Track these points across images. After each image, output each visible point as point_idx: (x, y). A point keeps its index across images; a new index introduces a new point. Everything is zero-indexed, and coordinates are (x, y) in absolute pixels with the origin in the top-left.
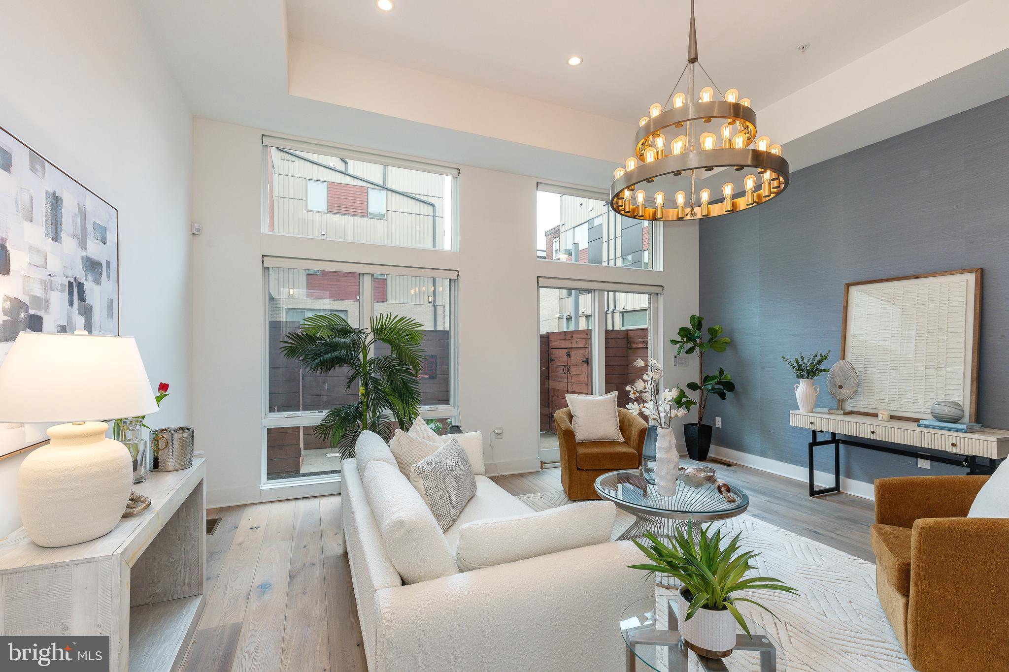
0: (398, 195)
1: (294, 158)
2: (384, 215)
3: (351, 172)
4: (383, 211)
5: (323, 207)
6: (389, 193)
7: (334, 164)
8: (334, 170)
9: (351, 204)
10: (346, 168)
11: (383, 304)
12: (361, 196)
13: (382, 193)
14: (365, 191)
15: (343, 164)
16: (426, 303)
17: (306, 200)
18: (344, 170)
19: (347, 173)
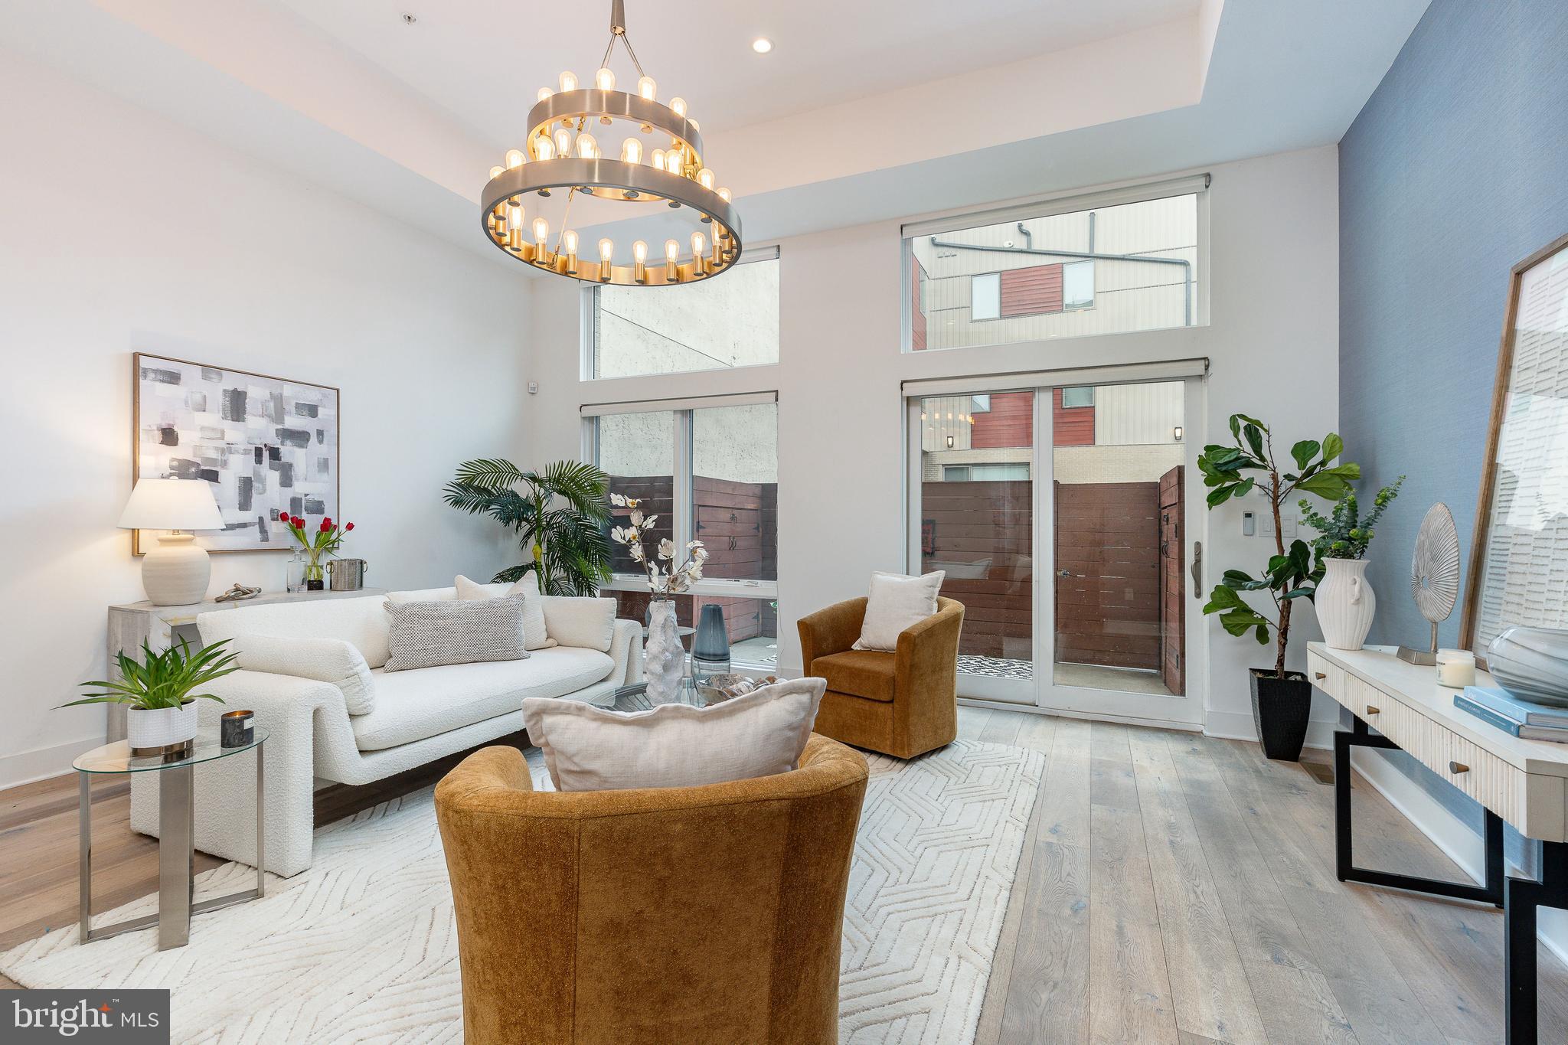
0: (1117, 263)
1: (953, 251)
2: (1091, 303)
3: (1036, 247)
4: (1090, 297)
5: (994, 311)
6: (1101, 262)
7: (1008, 242)
8: (1012, 251)
9: (1035, 297)
10: (1029, 243)
11: (1088, 449)
12: (1053, 281)
13: (1088, 267)
14: (1058, 271)
15: (1024, 238)
16: (1171, 440)
17: (970, 307)
18: (1024, 247)
19: (1030, 250)
